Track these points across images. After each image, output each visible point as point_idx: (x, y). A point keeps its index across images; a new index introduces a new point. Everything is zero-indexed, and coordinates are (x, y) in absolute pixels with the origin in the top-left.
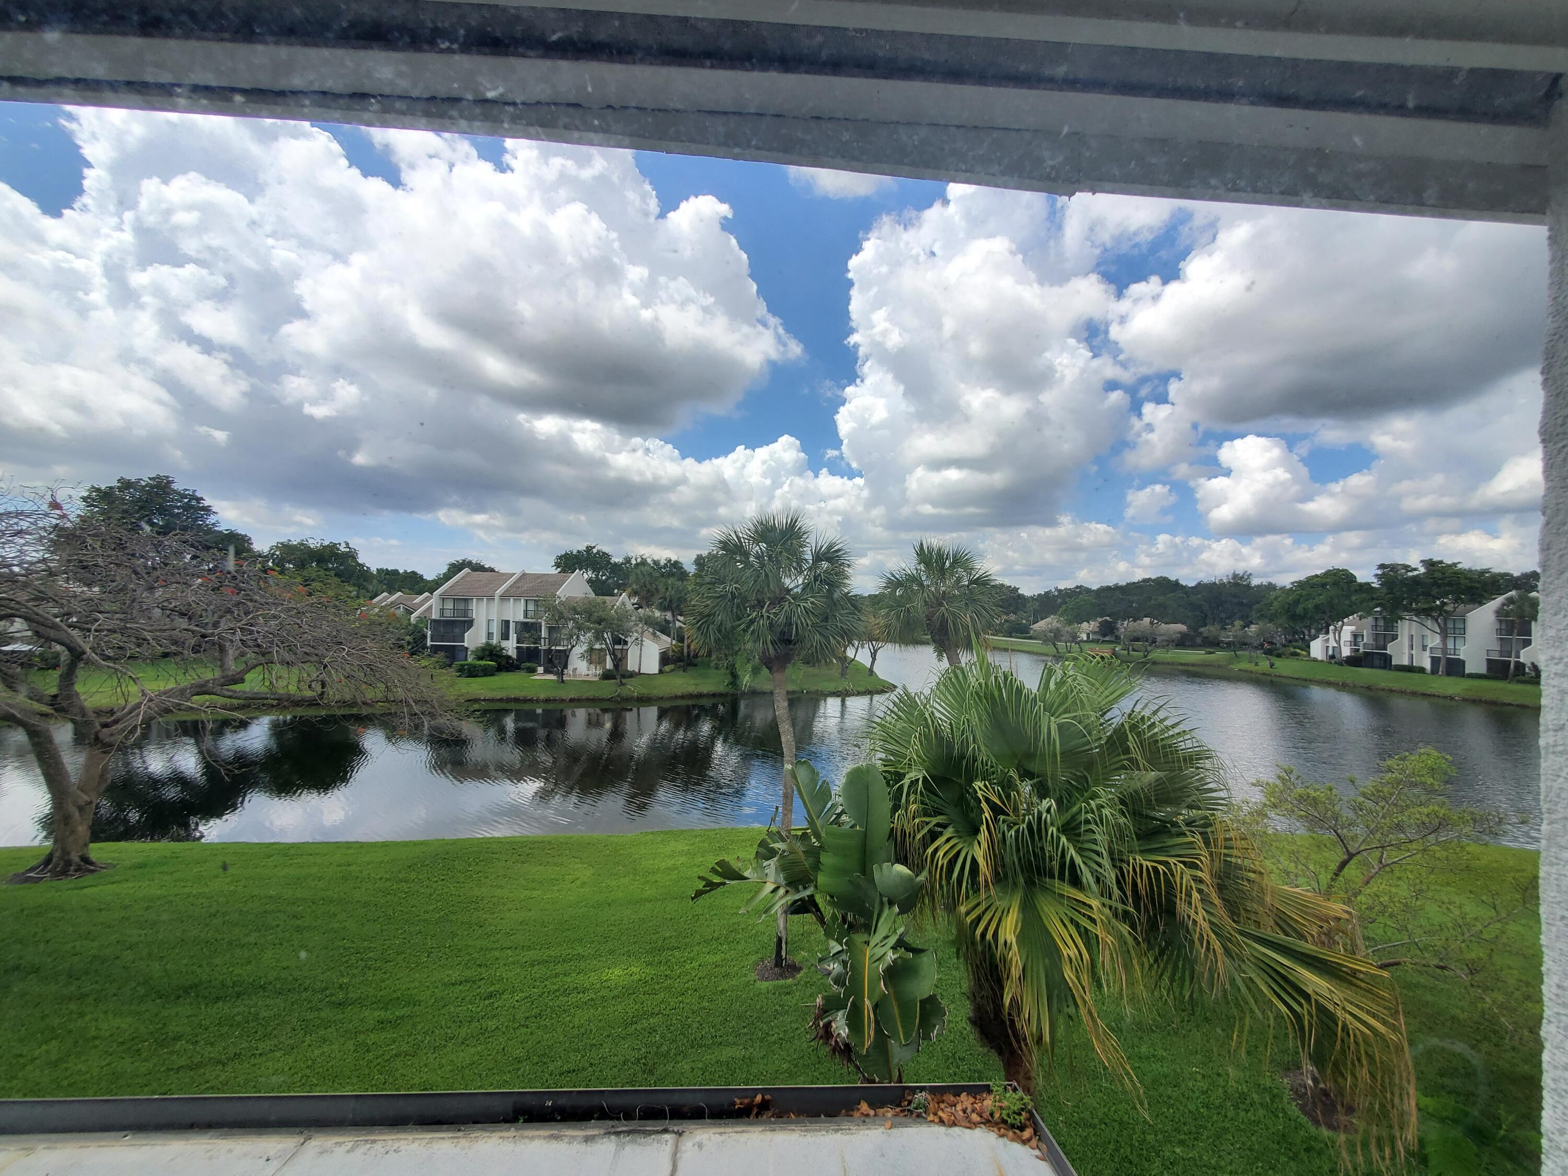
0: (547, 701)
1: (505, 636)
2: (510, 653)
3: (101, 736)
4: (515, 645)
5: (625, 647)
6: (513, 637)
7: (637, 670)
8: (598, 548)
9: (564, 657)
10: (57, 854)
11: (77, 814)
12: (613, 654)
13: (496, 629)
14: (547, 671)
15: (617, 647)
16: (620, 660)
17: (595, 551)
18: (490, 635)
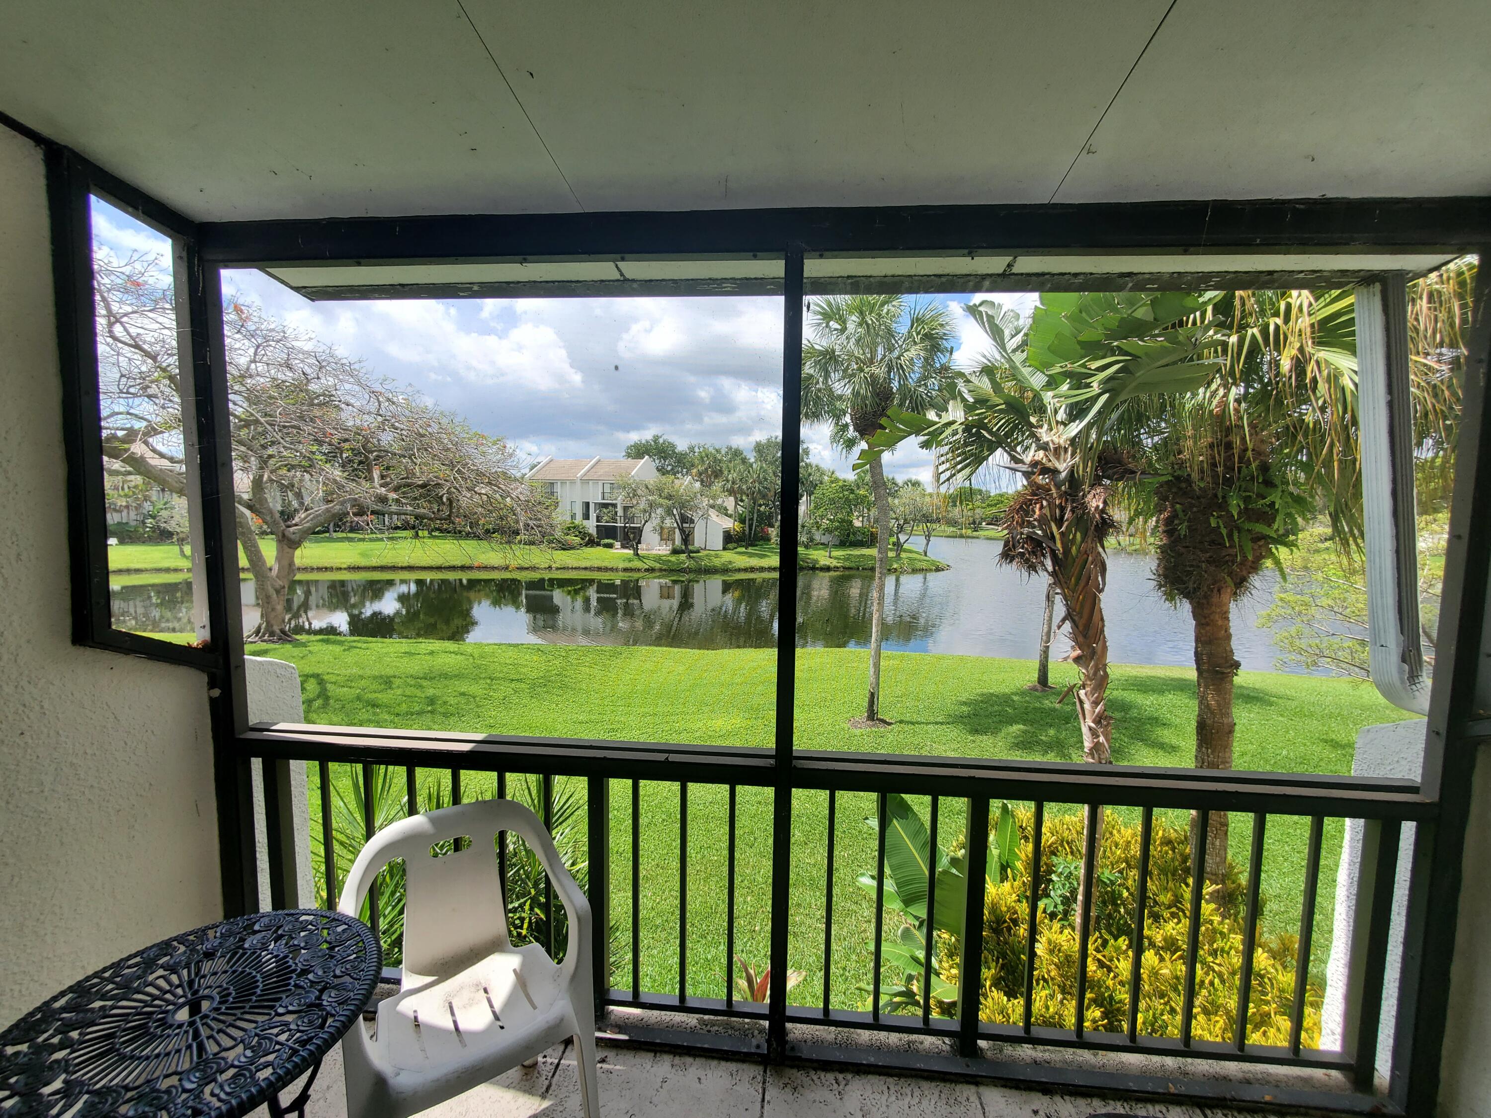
0: (625, 570)
1: (586, 517)
2: (590, 531)
3: (287, 533)
4: (595, 524)
5: (692, 525)
6: (593, 515)
7: (703, 547)
8: (665, 437)
9: (638, 532)
10: (264, 626)
11: (275, 596)
12: (682, 530)
13: (579, 511)
14: (623, 547)
15: (685, 525)
16: (688, 535)
17: (661, 441)
18: (573, 516)
